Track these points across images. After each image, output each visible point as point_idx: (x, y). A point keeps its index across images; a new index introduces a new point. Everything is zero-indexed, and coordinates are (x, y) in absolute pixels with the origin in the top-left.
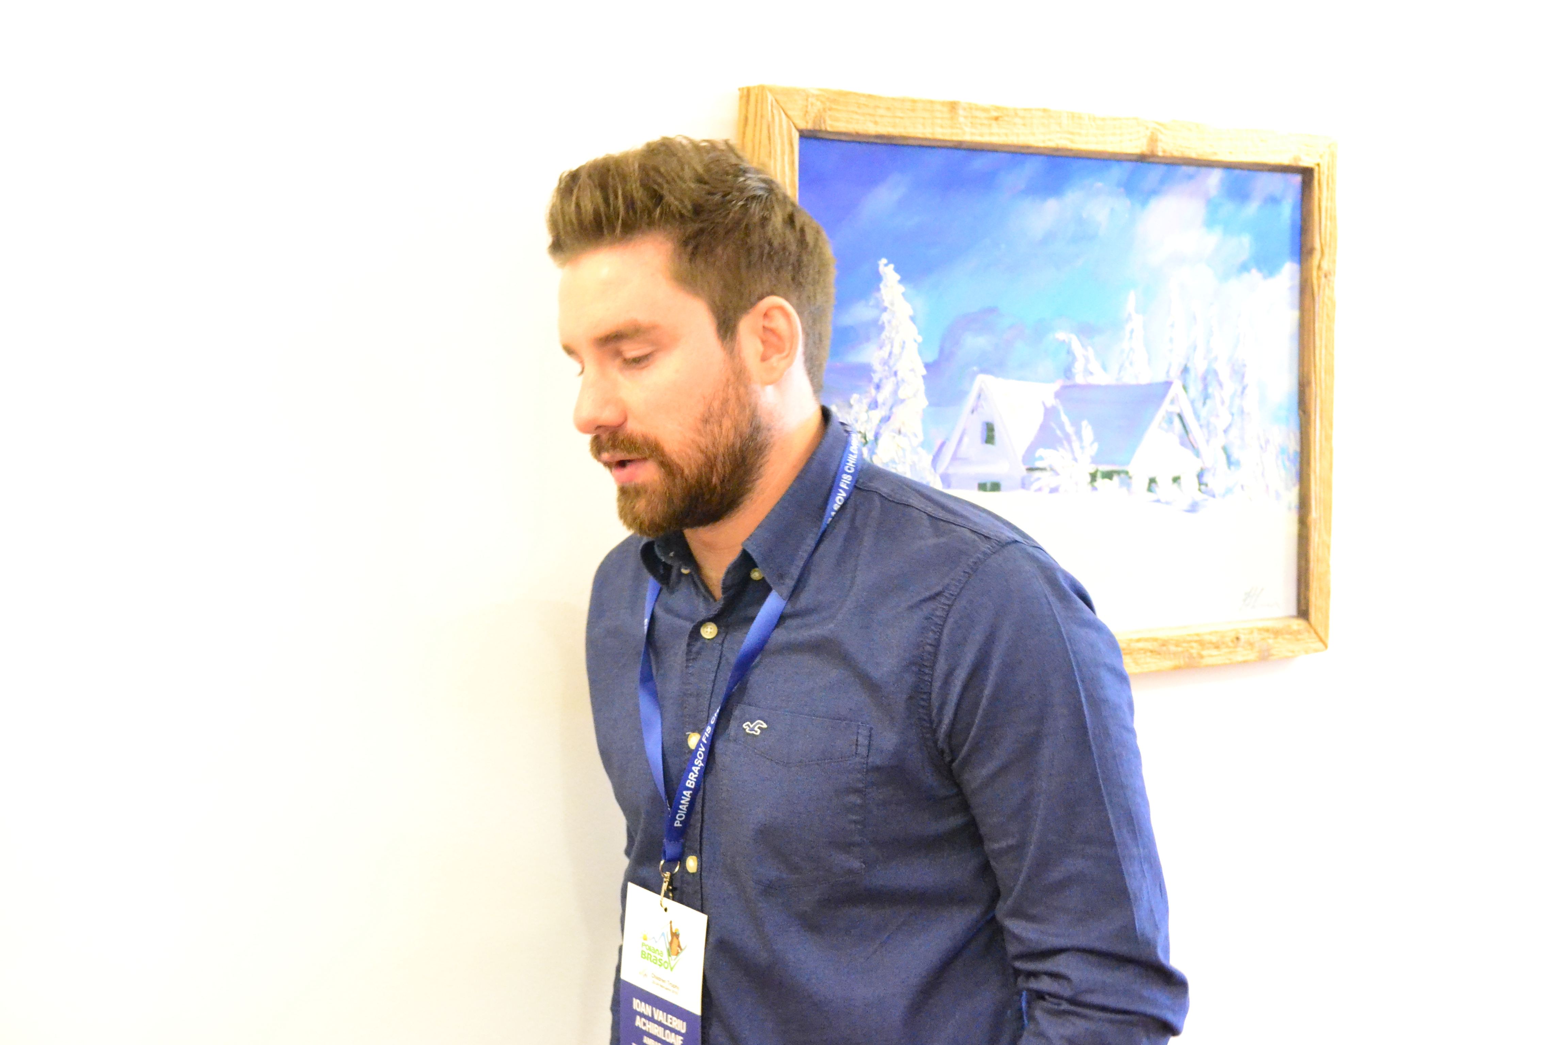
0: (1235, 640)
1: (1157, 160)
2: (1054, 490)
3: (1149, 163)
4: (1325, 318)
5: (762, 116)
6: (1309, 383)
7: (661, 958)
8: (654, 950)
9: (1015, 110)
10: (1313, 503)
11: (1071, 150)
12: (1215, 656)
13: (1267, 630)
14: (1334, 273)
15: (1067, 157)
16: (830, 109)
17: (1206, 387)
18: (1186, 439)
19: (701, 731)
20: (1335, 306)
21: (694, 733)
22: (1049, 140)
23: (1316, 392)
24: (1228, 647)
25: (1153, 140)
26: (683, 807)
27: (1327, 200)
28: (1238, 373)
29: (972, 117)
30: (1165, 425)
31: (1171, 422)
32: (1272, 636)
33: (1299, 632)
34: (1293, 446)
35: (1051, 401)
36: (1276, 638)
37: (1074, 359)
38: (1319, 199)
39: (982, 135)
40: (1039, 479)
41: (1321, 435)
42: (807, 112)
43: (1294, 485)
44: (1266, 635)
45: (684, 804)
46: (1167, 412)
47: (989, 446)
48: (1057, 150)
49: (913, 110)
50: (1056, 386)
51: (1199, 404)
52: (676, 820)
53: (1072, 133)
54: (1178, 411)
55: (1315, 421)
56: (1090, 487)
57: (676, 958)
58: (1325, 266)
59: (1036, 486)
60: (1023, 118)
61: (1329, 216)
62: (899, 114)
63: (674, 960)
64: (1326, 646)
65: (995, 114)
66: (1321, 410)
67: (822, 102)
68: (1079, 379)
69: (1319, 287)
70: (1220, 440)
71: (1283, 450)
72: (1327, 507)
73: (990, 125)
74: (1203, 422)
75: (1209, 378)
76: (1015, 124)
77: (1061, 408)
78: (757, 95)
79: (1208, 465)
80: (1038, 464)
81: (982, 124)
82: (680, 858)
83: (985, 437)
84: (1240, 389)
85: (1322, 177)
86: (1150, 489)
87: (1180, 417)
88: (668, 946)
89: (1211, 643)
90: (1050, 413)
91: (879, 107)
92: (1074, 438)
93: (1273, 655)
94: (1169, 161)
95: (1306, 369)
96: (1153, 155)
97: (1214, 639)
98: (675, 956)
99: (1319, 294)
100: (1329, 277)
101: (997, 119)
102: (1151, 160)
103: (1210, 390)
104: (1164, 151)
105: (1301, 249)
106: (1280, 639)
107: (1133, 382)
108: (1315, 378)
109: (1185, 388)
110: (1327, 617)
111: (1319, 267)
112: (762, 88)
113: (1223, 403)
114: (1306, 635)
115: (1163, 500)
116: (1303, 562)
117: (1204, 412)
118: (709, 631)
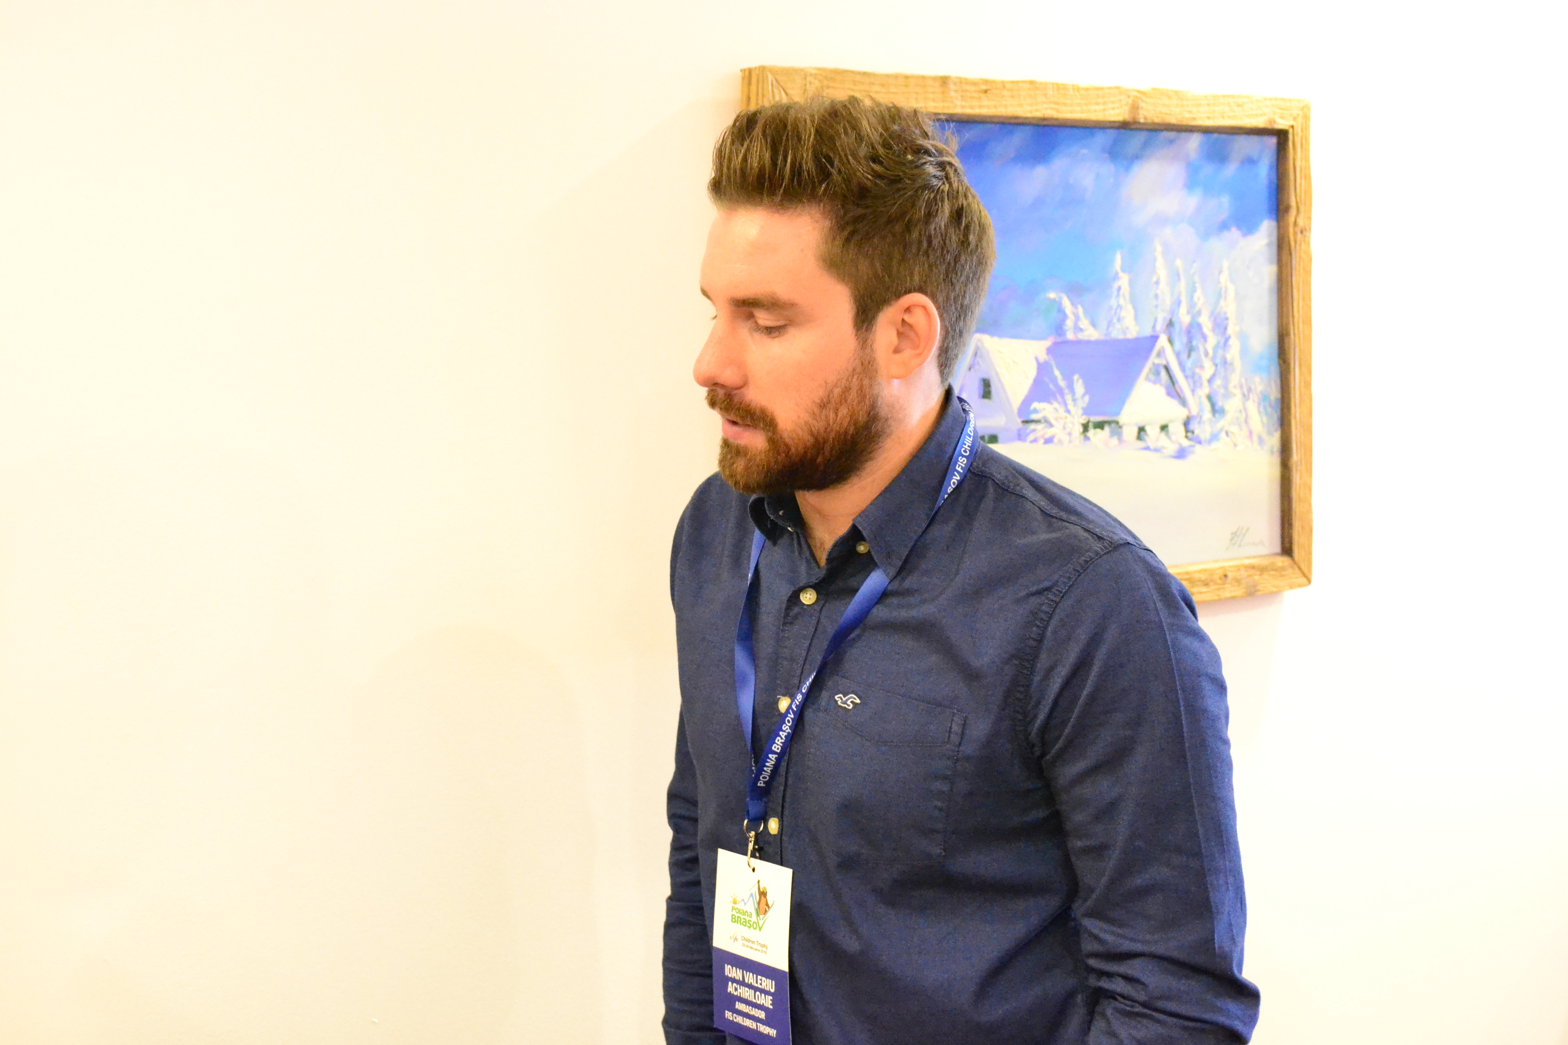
0: (1223, 577)
1: (1138, 126)
2: (1048, 441)
3: (1131, 129)
4: (1302, 271)
5: (763, 95)
6: (1288, 334)
7: (750, 919)
8: (743, 912)
9: (1003, 83)
10: (1294, 446)
11: (1057, 119)
12: (1204, 592)
13: (1253, 567)
14: (1310, 230)
15: (1053, 126)
16: (828, 87)
17: (1190, 341)
18: (1173, 390)
19: (793, 697)
20: (1311, 259)
21: (785, 697)
22: (1036, 111)
23: (1294, 342)
24: (1216, 584)
25: (1135, 107)
26: (768, 770)
27: (1301, 160)
28: (1220, 325)
29: (962, 91)
30: (1152, 377)
31: (1157, 373)
32: (1258, 573)
33: (1283, 569)
34: (1274, 393)
35: (1043, 357)
36: (1261, 575)
37: (1065, 317)
38: (1294, 160)
39: (972, 107)
40: (1034, 431)
41: (1300, 382)
42: (805, 90)
43: (1276, 431)
44: (1252, 572)
45: (768, 767)
46: (1154, 364)
47: (986, 401)
48: (1044, 119)
49: (906, 86)
50: (1048, 343)
51: (1184, 356)
52: (760, 780)
53: (1057, 103)
54: (1164, 363)
55: (1294, 368)
56: (1082, 437)
57: (764, 917)
58: (1301, 222)
59: (1031, 437)
60: (1011, 90)
61: (1303, 175)
62: (893, 90)
63: (763, 919)
64: (1309, 581)
65: (984, 87)
66: (1300, 359)
67: (820, 81)
68: (1070, 336)
69: (1296, 242)
70: (1205, 390)
71: (1264, 397)
72: (1308, 450)
73: (979, 98)
74: (1188, 373)
75: (1193, 331)
76: (1003, 96)
77: (1053, 362)
78: (758, 76)
79: (1194, 411)
80: (1034, 417)
81: (971, 98)
82: (765, 819)
83: (982, 392)
84: (1222, 341)
85: (1296, 138)
86: (1139, 438)
87: (1167, 369)
88: (756, 906)
89: (1200, 580)
90: (1043, 368)
91: (873, 84)
92: (1066, 391)
93: (1259, 590)
94: (1150, 127)
95: (1285, 320)
96: (1135, 122)
97: (1203, 577)
98: (763, 916)
99: (1295, 250)
100: (1305, 233)
101: (986, 91)
102: (1133, 127)
103: (1194, 343)
104: (1145, 118)
105: (1278, 205)
106: (1266, 576)
107: (1121, 337)
108: (1294, 329)
109: (1171, 341)
110: (1309, 553)
111: (1295, 223)
112: (763, 69)
113: (1206, 354)
114: (1290, 571)
115: (1152, 447)
116: (1286, 503)
117: (1189, 364)
118: (808, 598)
